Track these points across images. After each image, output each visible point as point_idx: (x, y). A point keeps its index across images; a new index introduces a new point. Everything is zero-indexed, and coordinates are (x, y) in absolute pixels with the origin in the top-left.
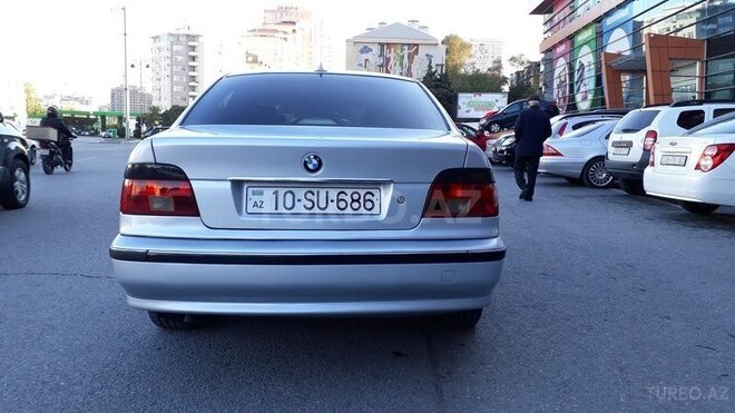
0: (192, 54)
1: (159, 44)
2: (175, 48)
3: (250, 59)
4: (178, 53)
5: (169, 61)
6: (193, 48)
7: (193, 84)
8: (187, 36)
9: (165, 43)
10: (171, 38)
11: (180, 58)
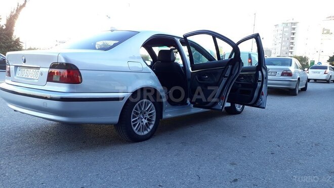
0: (293, 31)
1: (277, 28)
2: (285, 29)
3: (325, 32)
4: (286, 32)
5: (281, 36)
6: (294, 29)
7: (292, 46)
8: (292, 23)
9: (280, 28)
10: (284, 25)
11: (287, 34)
